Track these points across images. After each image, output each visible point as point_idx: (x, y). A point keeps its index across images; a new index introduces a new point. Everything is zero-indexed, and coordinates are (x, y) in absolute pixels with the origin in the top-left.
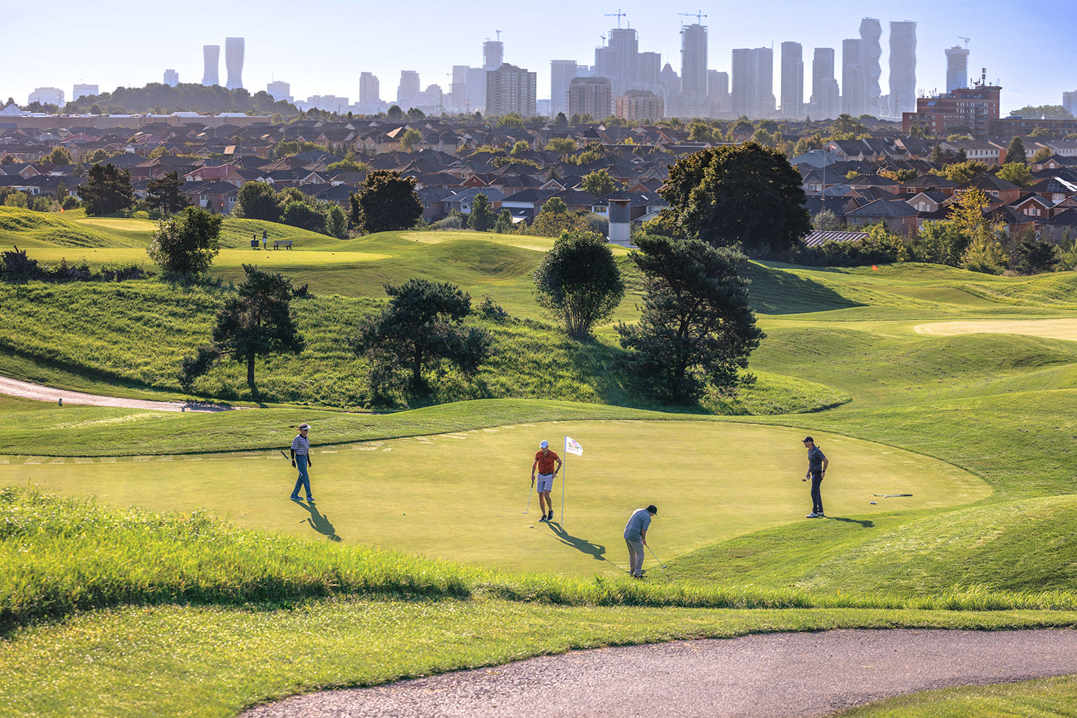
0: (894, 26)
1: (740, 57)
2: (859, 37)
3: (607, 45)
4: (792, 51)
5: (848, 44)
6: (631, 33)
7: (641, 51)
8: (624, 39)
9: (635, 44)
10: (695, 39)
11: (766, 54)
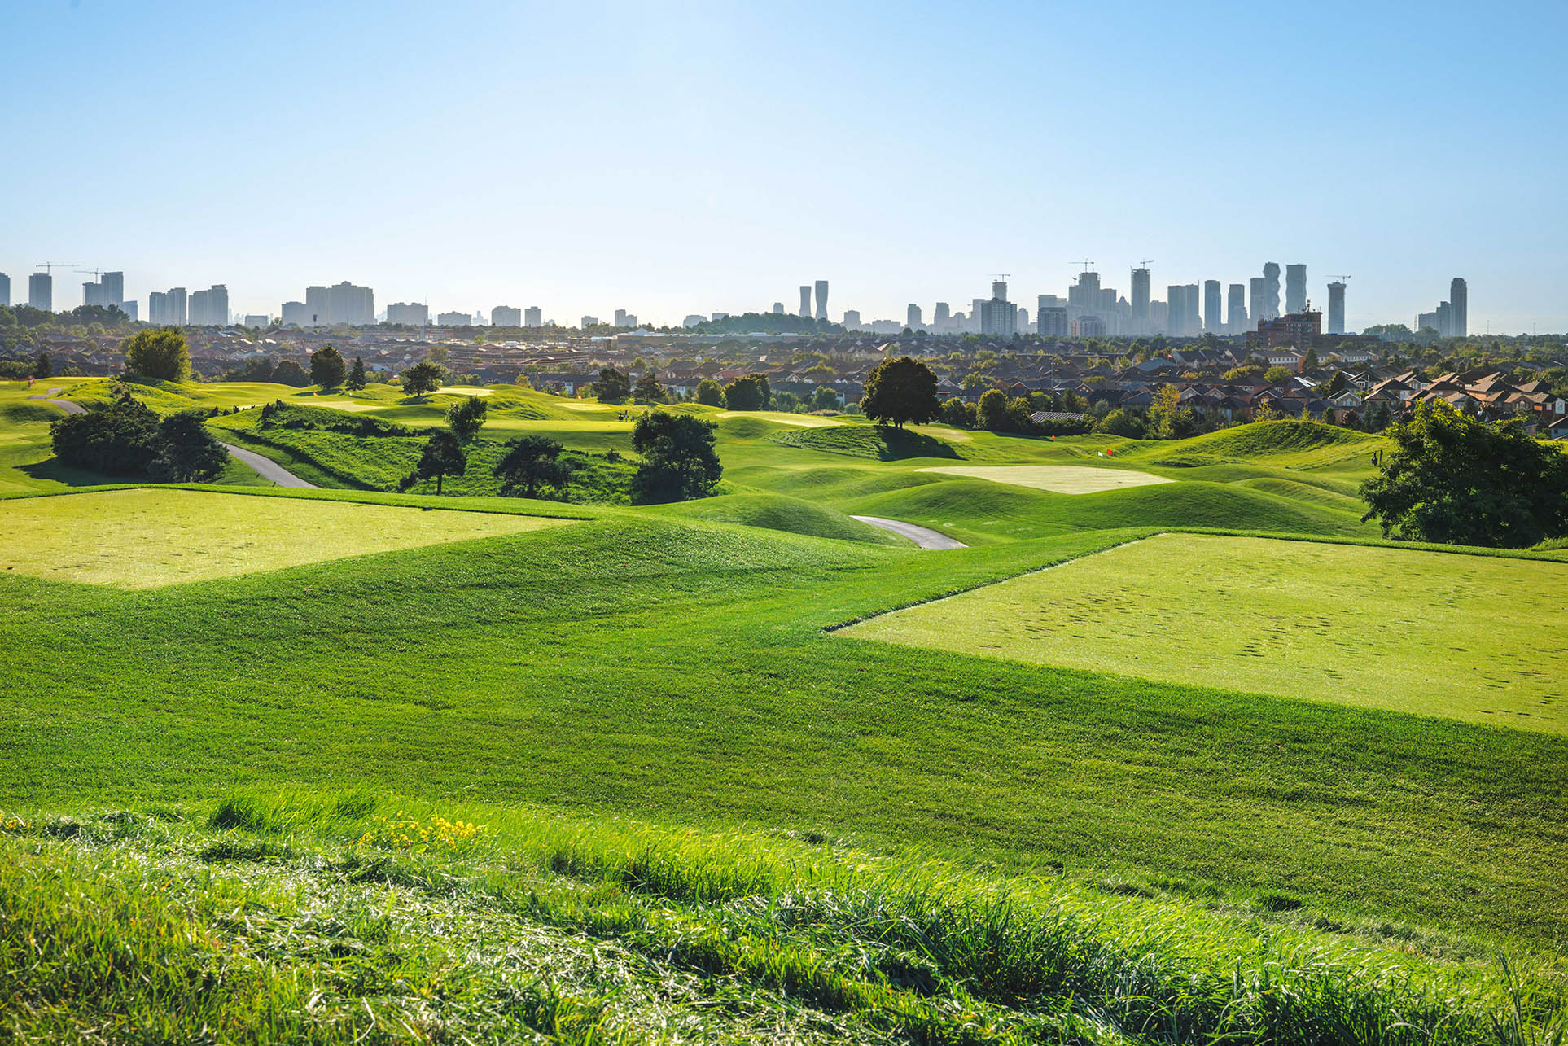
0: (1289, 267)
1: (1173, 291)
2: (1263, 276)
3: (1077, 284)
4: (1213, 287)
5: (1253, 280)
6: (1095, 275)
7: (1102, 288)
8: (1090, 279)
9: (1098, 283)
10: (1141, 278)
11: (1193, 289)
